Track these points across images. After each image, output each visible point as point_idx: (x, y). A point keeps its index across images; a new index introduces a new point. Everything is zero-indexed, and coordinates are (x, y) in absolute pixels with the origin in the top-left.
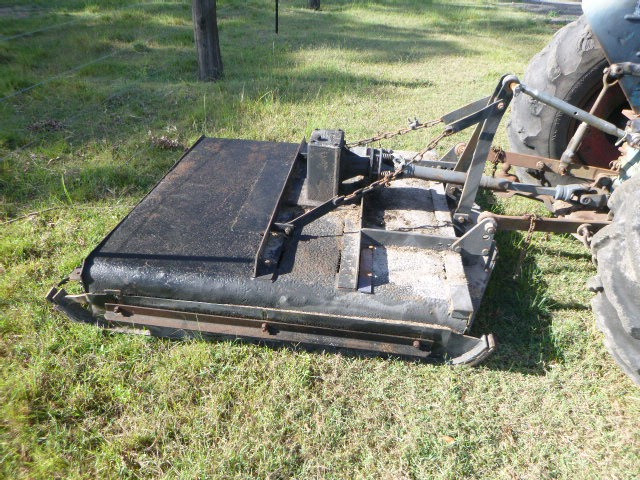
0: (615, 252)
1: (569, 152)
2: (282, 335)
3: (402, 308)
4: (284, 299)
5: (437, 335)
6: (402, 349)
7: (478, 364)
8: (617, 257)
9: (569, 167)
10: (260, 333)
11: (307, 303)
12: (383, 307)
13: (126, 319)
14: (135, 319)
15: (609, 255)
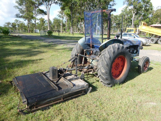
0: (100, 70)
1: (83, 63)
2: (65, 99)
3: (80, 87)
4: (64, 92)
5: (85, 89)
6: (82, 94)
7: (91, 92)
8: (101, 70)
9: (84, 64)
10: (62, 100)
11: (68, 92)
12: (78, 88)
13: (37, 109)
14: (39, 108)
15: (100, 71)
